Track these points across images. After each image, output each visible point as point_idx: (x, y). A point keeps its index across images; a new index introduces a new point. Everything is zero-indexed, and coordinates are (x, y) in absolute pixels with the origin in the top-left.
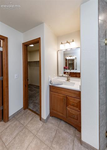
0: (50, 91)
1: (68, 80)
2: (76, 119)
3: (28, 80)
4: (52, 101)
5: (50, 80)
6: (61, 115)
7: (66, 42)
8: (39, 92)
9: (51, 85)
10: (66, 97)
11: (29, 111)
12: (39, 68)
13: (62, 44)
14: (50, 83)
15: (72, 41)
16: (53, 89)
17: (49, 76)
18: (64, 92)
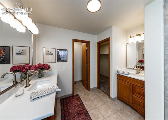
0: (117, 78)
1: (138, 73)
2: (143, 107)
3: (100, 68)
4: (119, 87)
5: (117, 70)
6: (127, 100)
7: (136, 35)
8: (108, 81)
9: (118, 73)
10: (132, 85)
11: (101, 90)
12: (108, 60)
13: (131, 37)
14: (118, 72)
15: (143, 33)
16: (120, 77)
17: (117, 67)
18: (129, 81)
